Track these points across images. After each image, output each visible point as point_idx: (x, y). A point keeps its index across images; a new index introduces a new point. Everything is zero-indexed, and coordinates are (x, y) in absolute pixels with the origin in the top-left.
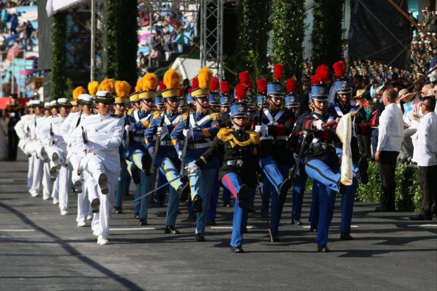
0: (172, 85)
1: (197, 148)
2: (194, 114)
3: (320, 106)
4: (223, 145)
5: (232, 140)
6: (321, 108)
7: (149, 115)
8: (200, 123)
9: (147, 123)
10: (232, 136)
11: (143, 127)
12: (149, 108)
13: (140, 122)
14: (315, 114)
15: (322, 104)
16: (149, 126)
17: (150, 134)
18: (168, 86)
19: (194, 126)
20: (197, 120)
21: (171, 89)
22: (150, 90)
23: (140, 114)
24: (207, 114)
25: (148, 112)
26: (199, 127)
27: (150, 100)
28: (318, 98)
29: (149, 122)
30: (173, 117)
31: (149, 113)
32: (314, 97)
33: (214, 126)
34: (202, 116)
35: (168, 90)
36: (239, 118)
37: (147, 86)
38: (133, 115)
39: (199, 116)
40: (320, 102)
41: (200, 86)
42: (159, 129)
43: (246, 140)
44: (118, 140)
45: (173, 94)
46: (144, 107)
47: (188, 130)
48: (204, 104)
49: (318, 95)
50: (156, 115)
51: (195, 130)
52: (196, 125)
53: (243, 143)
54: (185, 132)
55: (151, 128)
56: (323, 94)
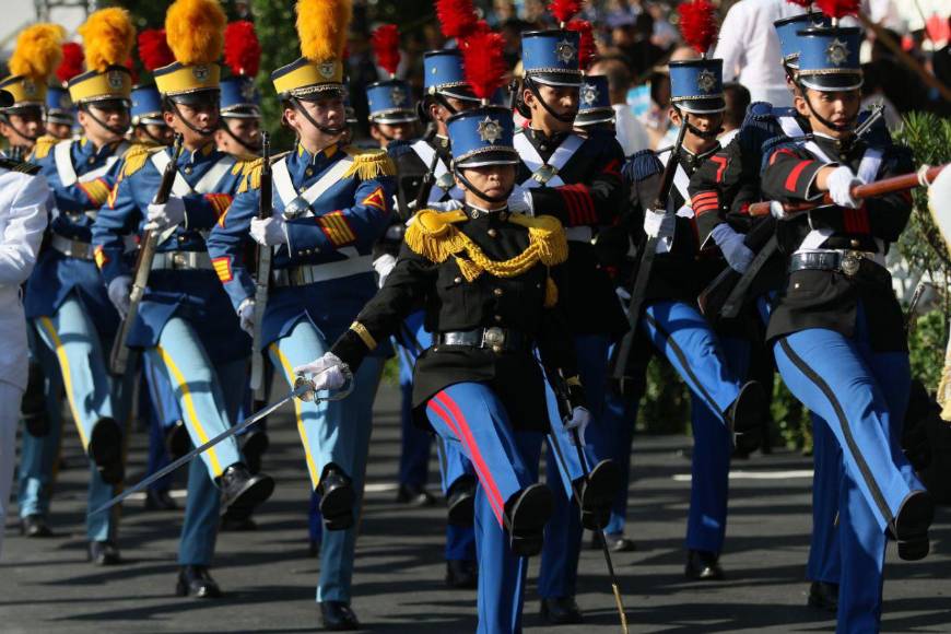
0: (194, 49)
1: (308, 280)
2: (292, 162)
3: (832, 112)
4: (434, 275)
5: (464, 254)
6: (835, 117)
7: (111, 161)
8: (313, 194)
9: (102, 186)
10: (463, 241)
11: (84, 200)
12: (109, 135)
13: (77, 183)
14: (815, 139)
15: (838, 105)
16: (111, 202)
17: (112, 231)
18: (181, 53)
19: (292, 208)
20: (302, 181)
21: (191, 64)
22: (110, 69)
23: (81, 159)
24: (340, 155)
25: (109, 150)
26: (312, 208)
27: (113, 105)
28: (825, 80)
29: (111, 188)
30: (198, 169)
31: (112, 154)
32: (807, 77)
33: (365, 201)
34: (322, 164)
35: (179, 66)
36: (483, 171)
37: (99, 55)
38: (54, 162)
39: (309, 166)
40: (830, 97)
41: (307, 50)
42: (155, 211)
43: (519, 252)
44: (24, 255)
45: (195, 80)
46: (92, 130)
47: (268, 220)
48: (326, 119)
49: (825, 71)
50: (133, 159)
51: (295, 219)
52: (301, 202)
53: (506, 264)
54: (258, 229)
55: (116, 207)
56: (842, 65)
